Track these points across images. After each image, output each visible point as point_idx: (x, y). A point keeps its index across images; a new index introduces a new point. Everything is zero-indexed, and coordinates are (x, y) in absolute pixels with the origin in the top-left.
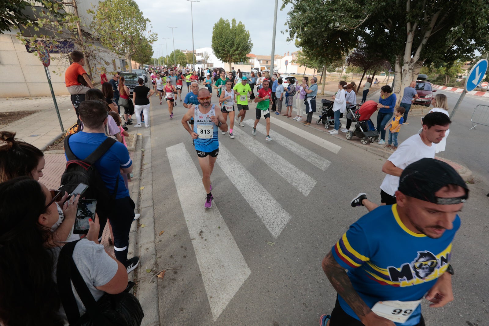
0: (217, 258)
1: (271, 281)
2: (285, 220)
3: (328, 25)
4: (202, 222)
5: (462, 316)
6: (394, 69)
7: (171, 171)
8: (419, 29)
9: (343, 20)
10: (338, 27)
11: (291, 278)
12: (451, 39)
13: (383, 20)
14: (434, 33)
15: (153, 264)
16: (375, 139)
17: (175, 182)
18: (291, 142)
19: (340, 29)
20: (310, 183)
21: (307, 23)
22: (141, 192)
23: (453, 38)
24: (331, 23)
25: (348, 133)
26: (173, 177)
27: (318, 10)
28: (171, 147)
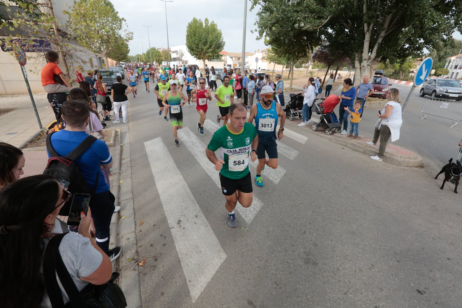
0: (195, 244)
1: (245, 263)
2: (258, 206)
3: (293, 25)
4: (179, 211)
5: (413, 285)
6: (354, 65)
7: (150, 165)
8: (375, 29)
9: (308, 20)
10: (303, 27)
11: (263, 260)
12: (403, 38)
13: (343, 21)
14: (389, 32)
15: (134, 253)
16: (338, 130)
17: (154, 174)
19: (303, 29)
20: (280, 172)
21: (275, 23)
22: (121, 185)
23: (404, 38)
24: (296, 23)
25: (314, 125)
26: (151, 170)
27: (284, 11)
28: (149, 141)
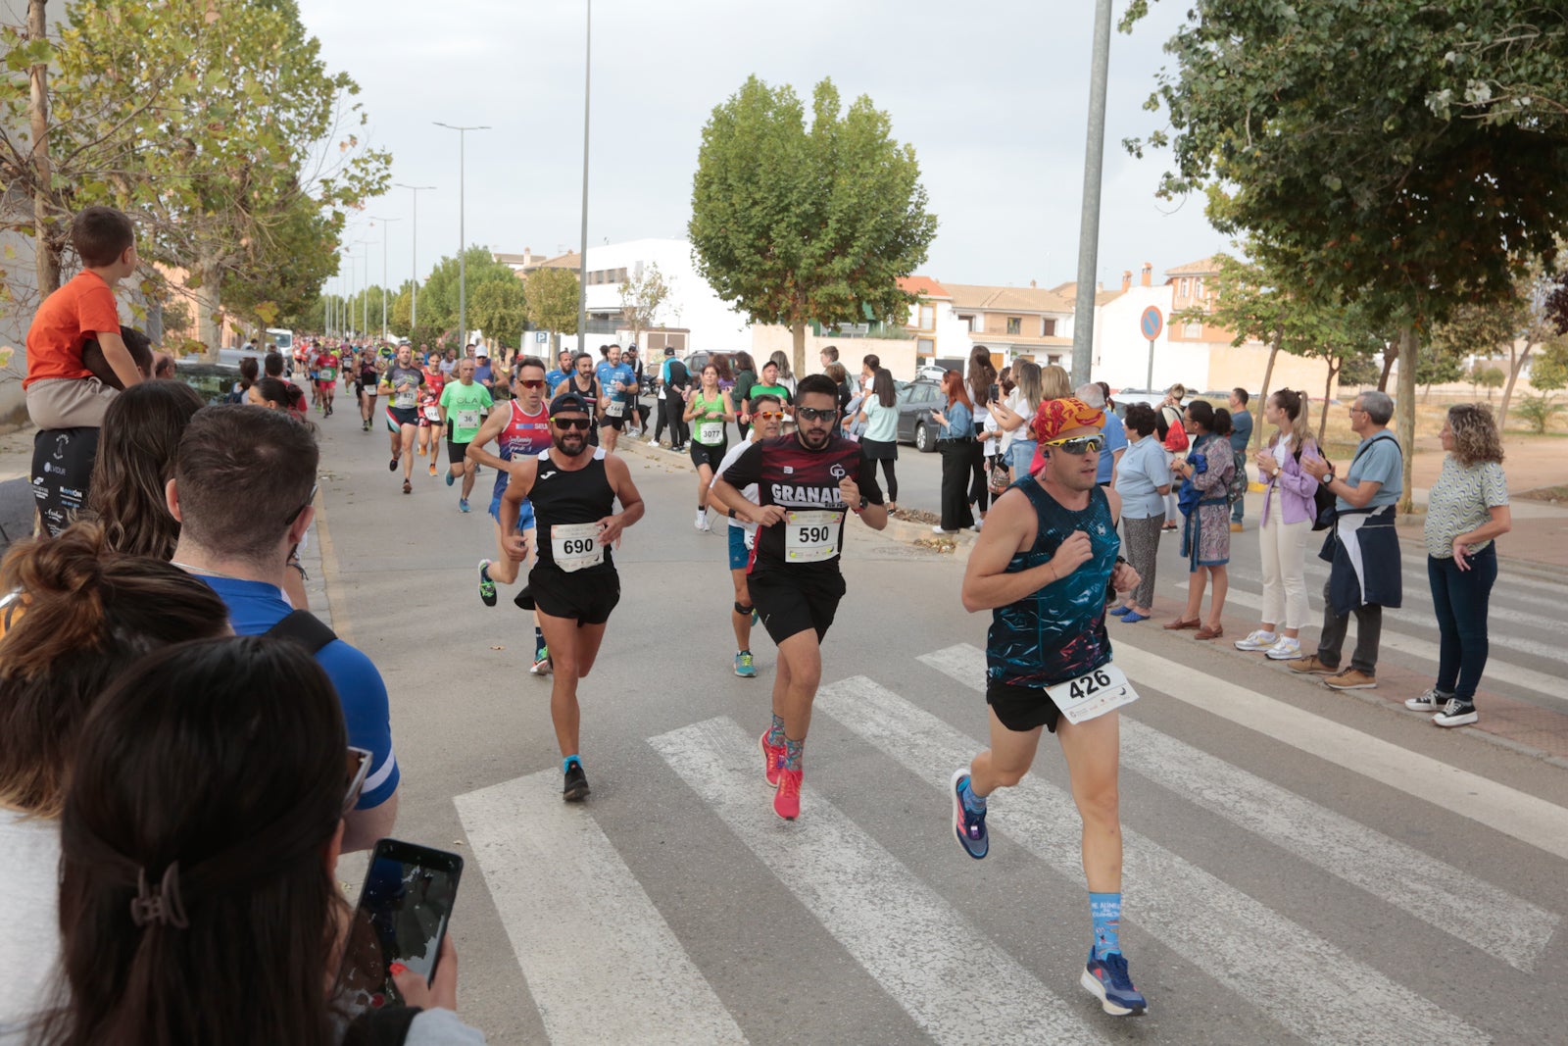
3: (1416, 99)
7: (504, 934)
9: (1516, 68)
10: (1488, 107)
18: (1252, 783)
19: (1490, 117)
21: (1286, 95)
24: (1437, 89)
26: (518, 970)
28: (482, 790)
